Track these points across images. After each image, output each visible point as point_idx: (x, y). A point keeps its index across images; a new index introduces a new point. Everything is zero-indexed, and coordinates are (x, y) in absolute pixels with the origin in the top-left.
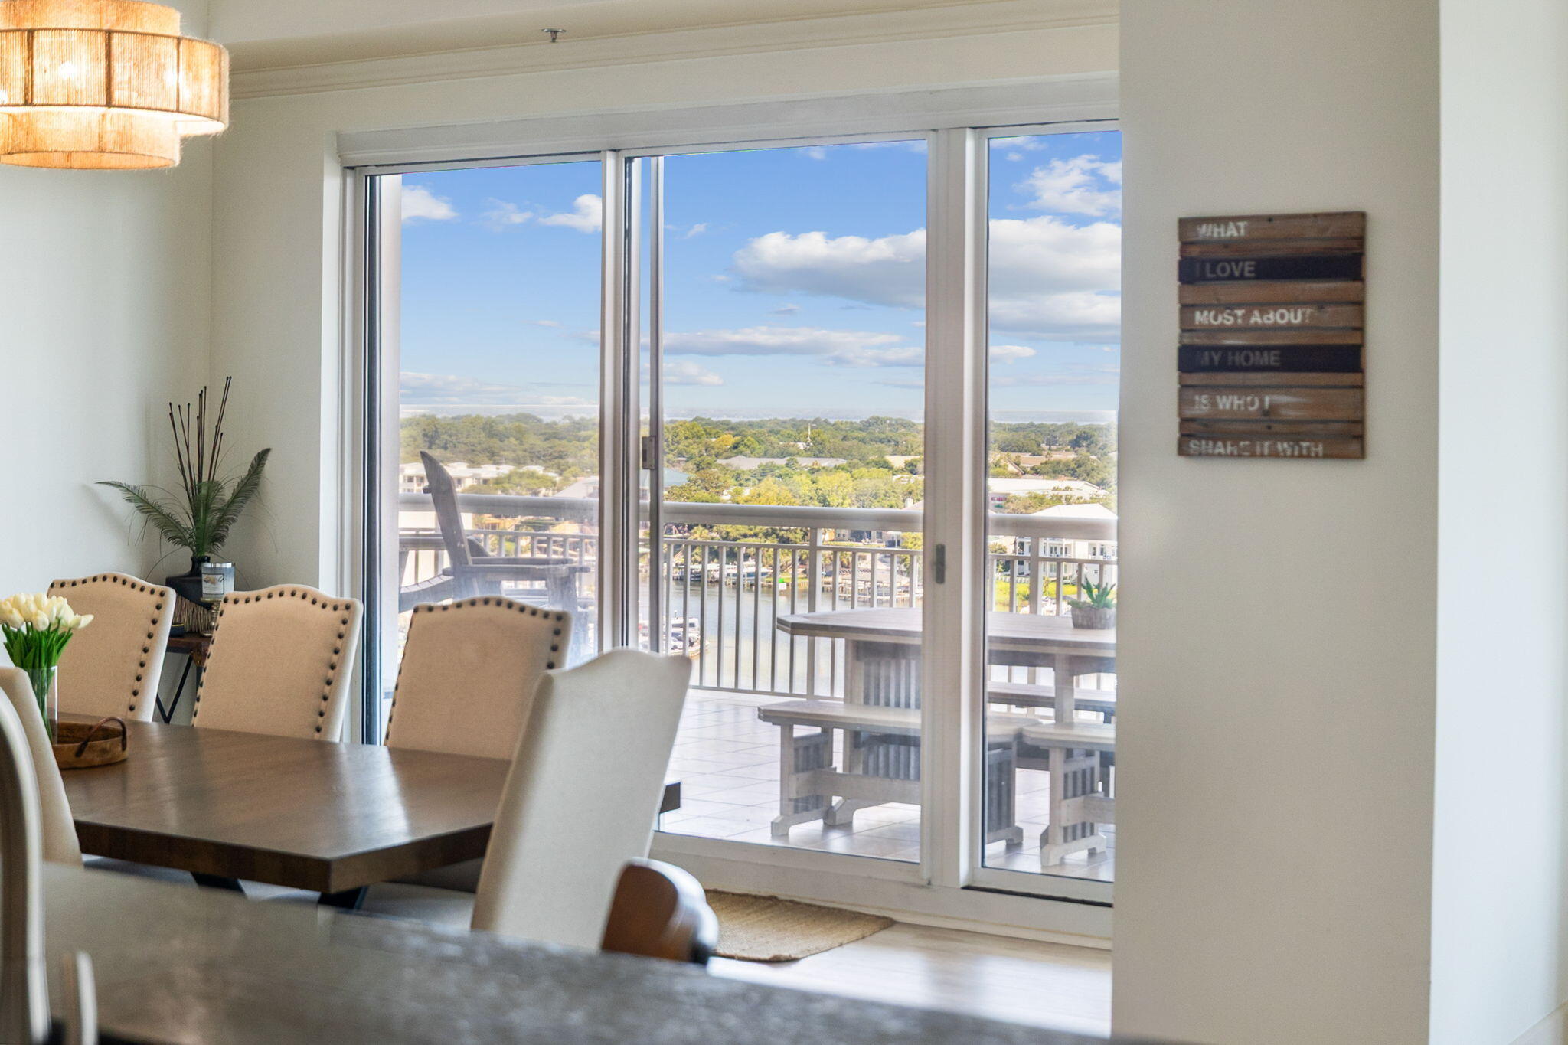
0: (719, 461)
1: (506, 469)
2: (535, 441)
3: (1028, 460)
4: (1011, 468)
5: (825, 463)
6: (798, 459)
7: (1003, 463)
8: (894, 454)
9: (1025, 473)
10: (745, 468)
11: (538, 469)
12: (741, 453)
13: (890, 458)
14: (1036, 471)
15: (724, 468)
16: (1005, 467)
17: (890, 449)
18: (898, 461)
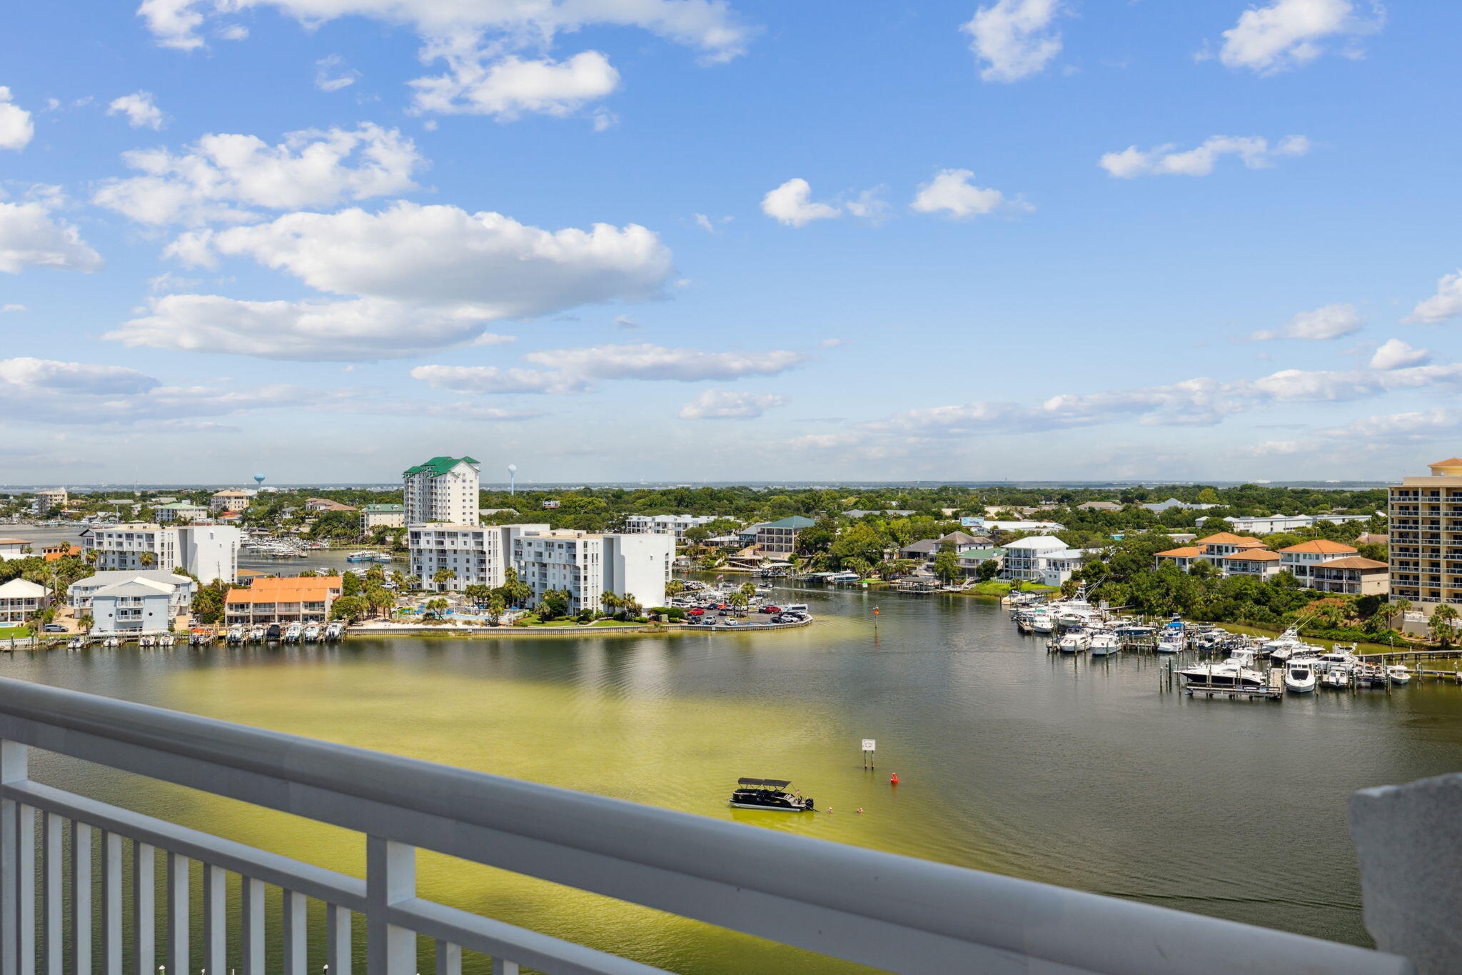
0: (844, 513)
1: (712, 518)
2: (741, 502)
3: (1028, 510)
4: (1016, 515)
5: (905, 513)
6: (888, 511)
7: (1011, 512)
8: (948, 507)
9: (1025, 517)
10: (857, 516)
11: (732, 518)
12: (857, 508)
13: (944, 510)
14: (1032, 517)
15: (845, 517)
16: (1012, 515)
17: (946, 505)
18: (948, 512)
